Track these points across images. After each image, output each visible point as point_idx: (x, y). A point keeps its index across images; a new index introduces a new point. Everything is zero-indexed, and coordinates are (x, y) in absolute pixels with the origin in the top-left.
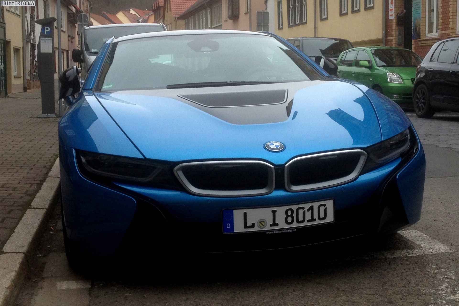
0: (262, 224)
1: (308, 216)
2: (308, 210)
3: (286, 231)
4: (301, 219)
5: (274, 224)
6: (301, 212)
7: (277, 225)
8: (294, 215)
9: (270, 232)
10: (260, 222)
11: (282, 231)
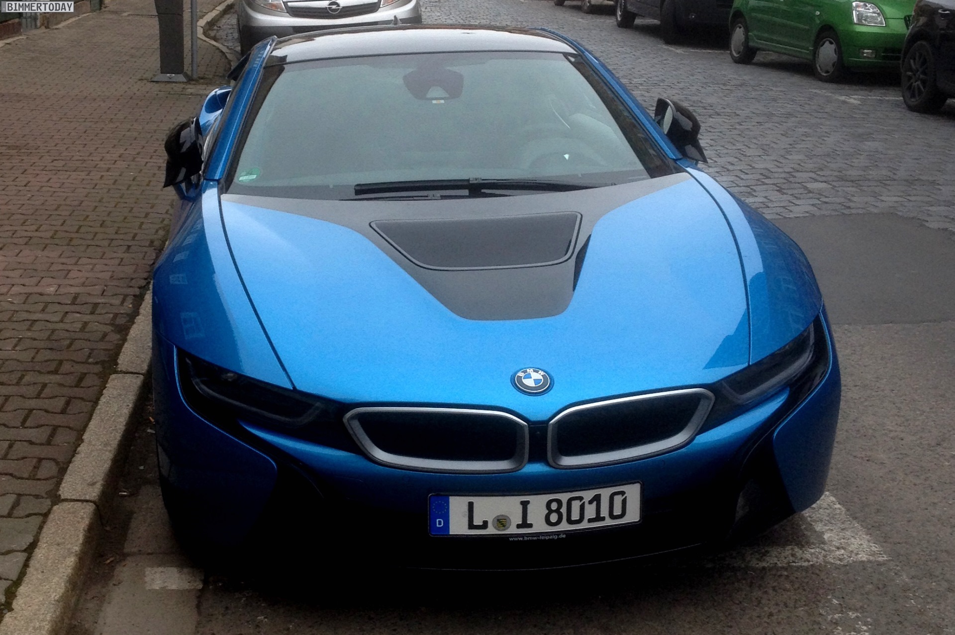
0: (502, 524)
1: (590, 511)
2: (590, 502)
3: (547, 538)
4: (575, 516)
5: (525, 524)
6: (576, 505)
7: (530, 526)
8: (564, 510)
9: (517, 537)
10: (498, 520)
11: (539, 536)
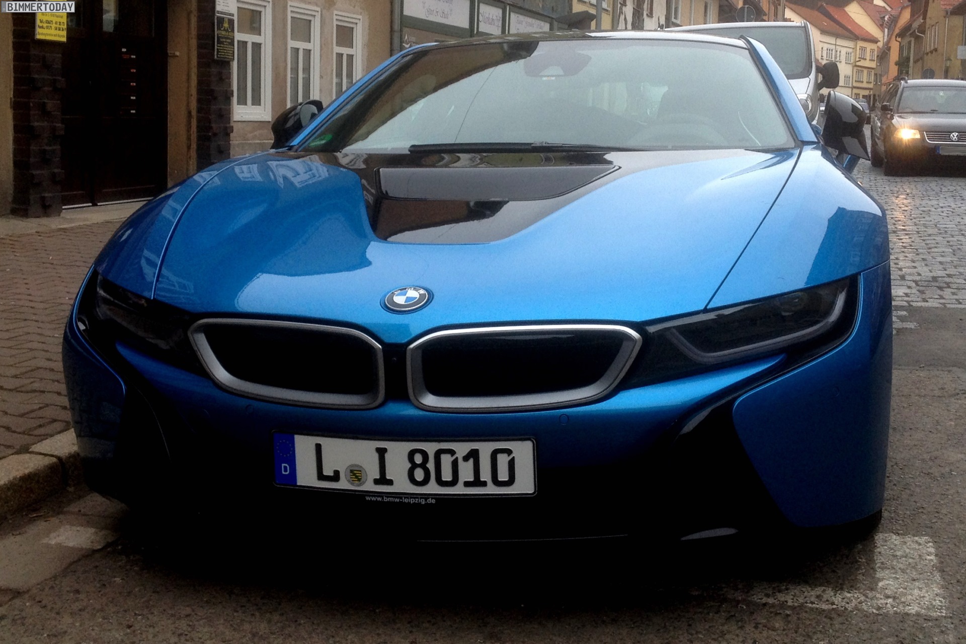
0: (357, 477)
1: (466, 472)
2: (466, 459)
3: (412, 501)
4: (447, 476)
5: (383, 480)
6: (446, 460)
7: (390, 482)
8: (431, 465)
9: (375, 496)
10: (352, 471)
11: (401, 498)
